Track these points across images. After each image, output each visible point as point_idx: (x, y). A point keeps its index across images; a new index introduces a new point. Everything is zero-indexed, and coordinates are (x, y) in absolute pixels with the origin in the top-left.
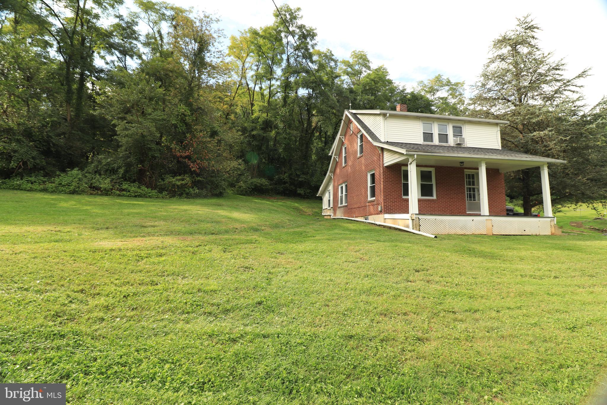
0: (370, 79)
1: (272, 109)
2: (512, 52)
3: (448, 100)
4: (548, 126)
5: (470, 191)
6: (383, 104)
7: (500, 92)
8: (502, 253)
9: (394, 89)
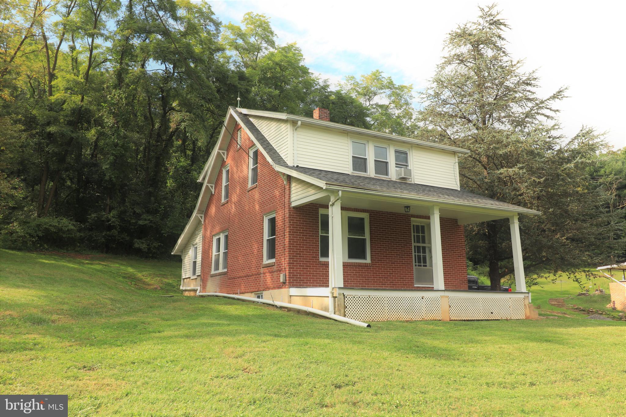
0: (273, 61)
1: (93, 89)
2: (473, 53)
3: (390, 111)
4: (518, 162)
5: (419, 252)
6: (293, 105)
7: (458, 107)
8: (462, 349)
9: (311, 83)
